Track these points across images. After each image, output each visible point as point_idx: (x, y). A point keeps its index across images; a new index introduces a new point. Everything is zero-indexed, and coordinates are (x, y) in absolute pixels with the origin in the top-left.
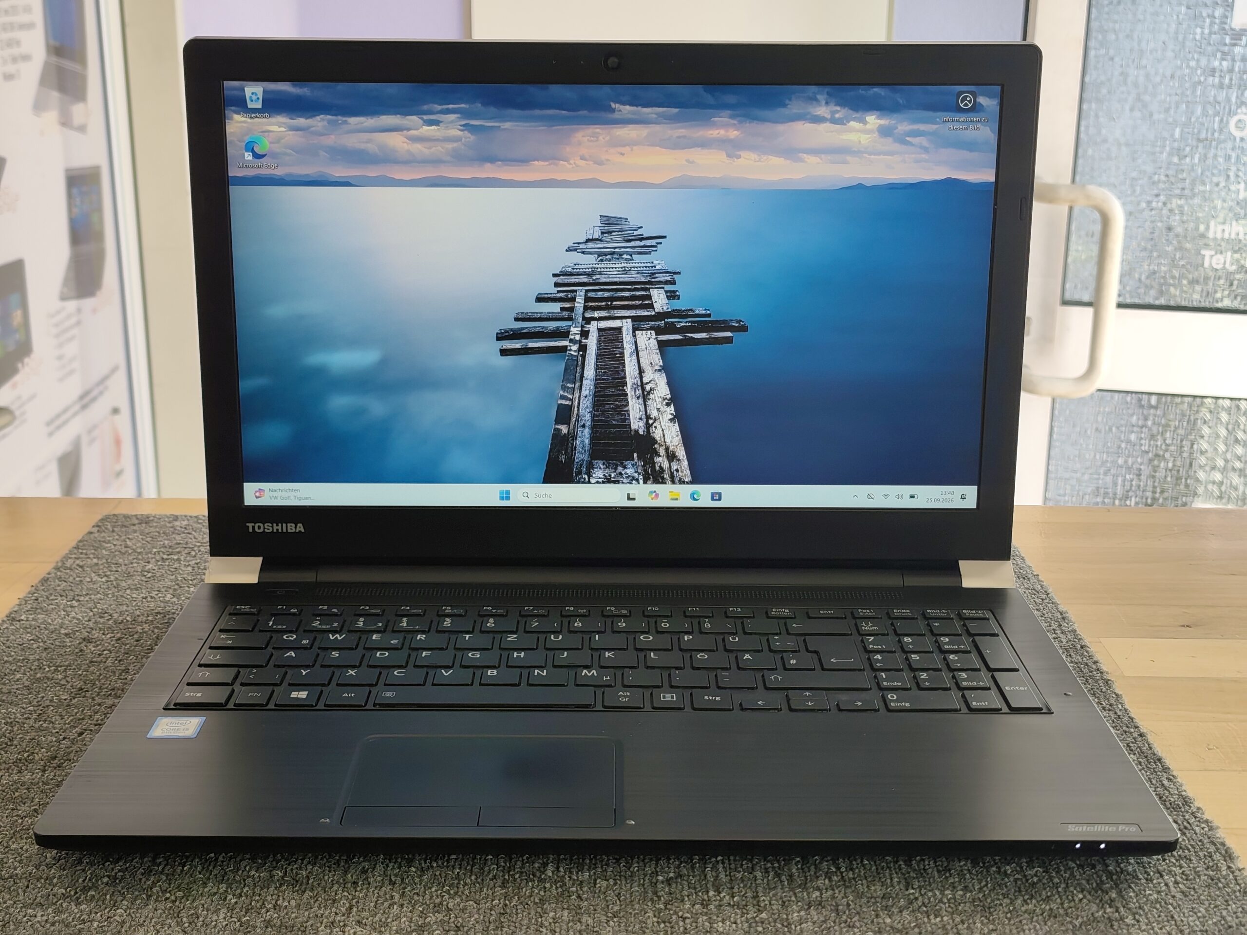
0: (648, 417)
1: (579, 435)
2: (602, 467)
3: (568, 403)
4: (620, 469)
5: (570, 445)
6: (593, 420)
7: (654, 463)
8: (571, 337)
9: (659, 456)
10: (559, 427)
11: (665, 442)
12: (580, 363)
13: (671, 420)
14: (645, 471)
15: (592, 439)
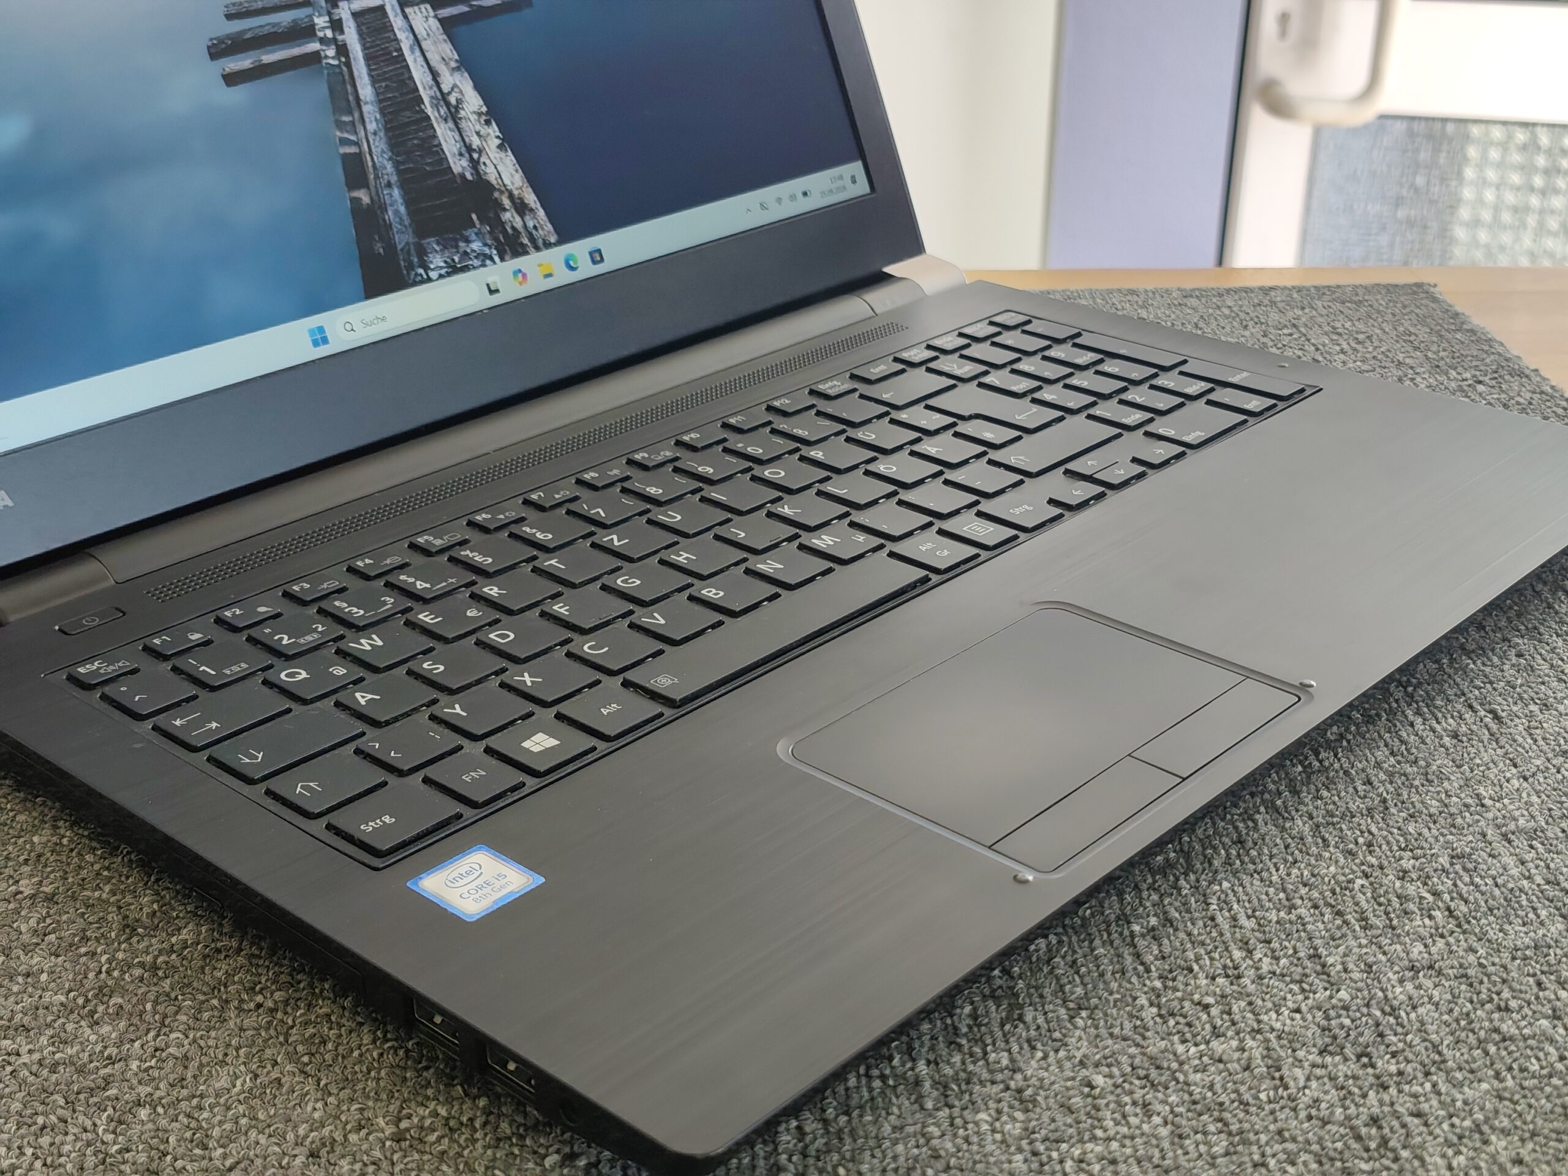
0: (469, 149)
1: (388, 202)
2: (438, 248)
3: (353, 150)
4: (462, 244)
5: (381, 221)
6: (399, 172)
7: (503, 224)
8: (320, 34)
9: (505, 210)
10: (356, 194)
11: (505, 186)
12: (347, 77)
13: (500, 147)
14: (496, 239)
15: (408, 203)
